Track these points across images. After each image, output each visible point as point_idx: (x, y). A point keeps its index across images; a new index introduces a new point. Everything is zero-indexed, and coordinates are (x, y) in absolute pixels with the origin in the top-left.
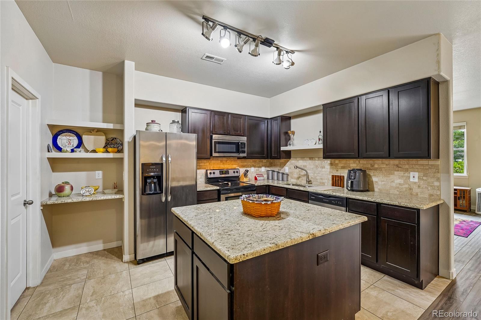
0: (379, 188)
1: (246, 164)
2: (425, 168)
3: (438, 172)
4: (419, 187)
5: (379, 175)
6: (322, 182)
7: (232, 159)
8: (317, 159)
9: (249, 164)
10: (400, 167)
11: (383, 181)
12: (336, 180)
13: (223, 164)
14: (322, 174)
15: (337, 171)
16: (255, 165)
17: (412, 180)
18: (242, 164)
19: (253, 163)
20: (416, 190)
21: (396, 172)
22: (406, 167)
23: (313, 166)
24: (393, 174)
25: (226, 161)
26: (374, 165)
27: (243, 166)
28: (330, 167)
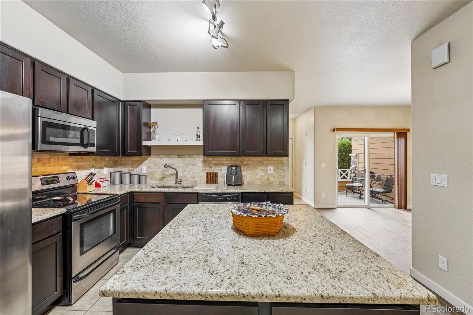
0: (247, 181)
1: (82, 163)
2: (276, 163)
3: (284, 166)
4: (273, 177)
5: (248, 170)
6: (193, 180)
7: (60, 157)
8: (187, 156)
9: (86, 164)
10: (262, 163)
11: (250, 175)
12: (210, 177)
13: (44, 164)
14: (194, 173)
15: (210, 168)
16: (95, 165)
17: (269, 172)
18: (76, 164)
19: (93, 163)
20: (272, 179)
21: (259, 167)
22: (266, 163)
23: (183, 164)
24: (257, 168)
25: (50, 159)
26: (243, 162)
27: (79, 167)
28: (203, 165)
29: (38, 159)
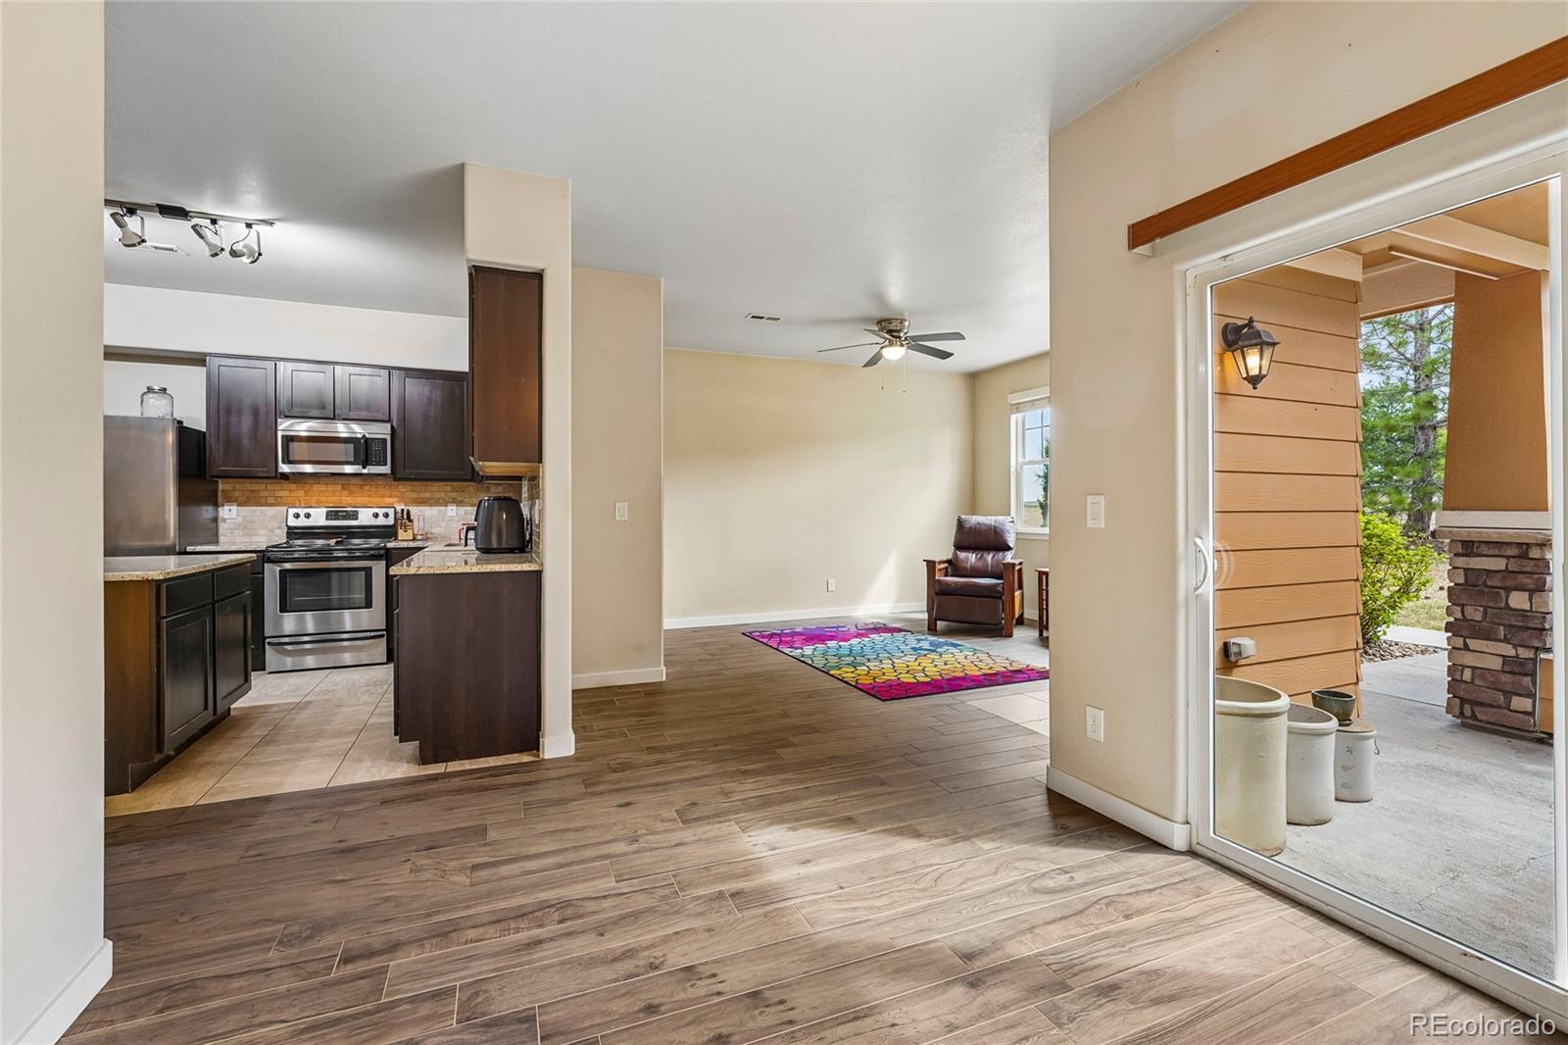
1: (428, 495)
7: (380, 483)
13: (351, 493)
16: (460, 499)
18: (415, 495)
19: (454, 495)
25: (361, 486)
29: (343, 485)
